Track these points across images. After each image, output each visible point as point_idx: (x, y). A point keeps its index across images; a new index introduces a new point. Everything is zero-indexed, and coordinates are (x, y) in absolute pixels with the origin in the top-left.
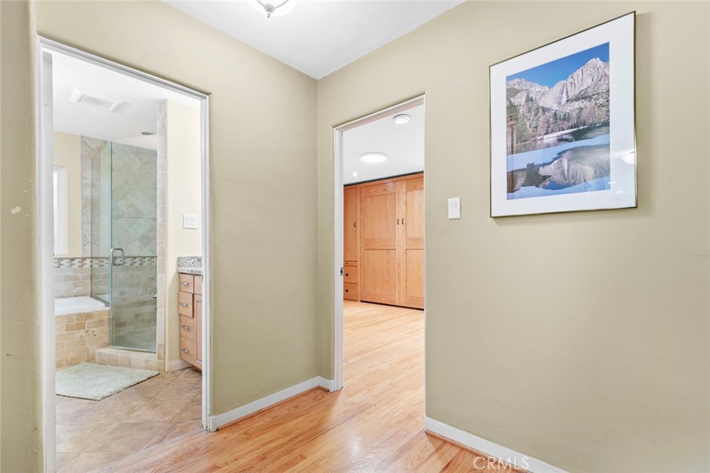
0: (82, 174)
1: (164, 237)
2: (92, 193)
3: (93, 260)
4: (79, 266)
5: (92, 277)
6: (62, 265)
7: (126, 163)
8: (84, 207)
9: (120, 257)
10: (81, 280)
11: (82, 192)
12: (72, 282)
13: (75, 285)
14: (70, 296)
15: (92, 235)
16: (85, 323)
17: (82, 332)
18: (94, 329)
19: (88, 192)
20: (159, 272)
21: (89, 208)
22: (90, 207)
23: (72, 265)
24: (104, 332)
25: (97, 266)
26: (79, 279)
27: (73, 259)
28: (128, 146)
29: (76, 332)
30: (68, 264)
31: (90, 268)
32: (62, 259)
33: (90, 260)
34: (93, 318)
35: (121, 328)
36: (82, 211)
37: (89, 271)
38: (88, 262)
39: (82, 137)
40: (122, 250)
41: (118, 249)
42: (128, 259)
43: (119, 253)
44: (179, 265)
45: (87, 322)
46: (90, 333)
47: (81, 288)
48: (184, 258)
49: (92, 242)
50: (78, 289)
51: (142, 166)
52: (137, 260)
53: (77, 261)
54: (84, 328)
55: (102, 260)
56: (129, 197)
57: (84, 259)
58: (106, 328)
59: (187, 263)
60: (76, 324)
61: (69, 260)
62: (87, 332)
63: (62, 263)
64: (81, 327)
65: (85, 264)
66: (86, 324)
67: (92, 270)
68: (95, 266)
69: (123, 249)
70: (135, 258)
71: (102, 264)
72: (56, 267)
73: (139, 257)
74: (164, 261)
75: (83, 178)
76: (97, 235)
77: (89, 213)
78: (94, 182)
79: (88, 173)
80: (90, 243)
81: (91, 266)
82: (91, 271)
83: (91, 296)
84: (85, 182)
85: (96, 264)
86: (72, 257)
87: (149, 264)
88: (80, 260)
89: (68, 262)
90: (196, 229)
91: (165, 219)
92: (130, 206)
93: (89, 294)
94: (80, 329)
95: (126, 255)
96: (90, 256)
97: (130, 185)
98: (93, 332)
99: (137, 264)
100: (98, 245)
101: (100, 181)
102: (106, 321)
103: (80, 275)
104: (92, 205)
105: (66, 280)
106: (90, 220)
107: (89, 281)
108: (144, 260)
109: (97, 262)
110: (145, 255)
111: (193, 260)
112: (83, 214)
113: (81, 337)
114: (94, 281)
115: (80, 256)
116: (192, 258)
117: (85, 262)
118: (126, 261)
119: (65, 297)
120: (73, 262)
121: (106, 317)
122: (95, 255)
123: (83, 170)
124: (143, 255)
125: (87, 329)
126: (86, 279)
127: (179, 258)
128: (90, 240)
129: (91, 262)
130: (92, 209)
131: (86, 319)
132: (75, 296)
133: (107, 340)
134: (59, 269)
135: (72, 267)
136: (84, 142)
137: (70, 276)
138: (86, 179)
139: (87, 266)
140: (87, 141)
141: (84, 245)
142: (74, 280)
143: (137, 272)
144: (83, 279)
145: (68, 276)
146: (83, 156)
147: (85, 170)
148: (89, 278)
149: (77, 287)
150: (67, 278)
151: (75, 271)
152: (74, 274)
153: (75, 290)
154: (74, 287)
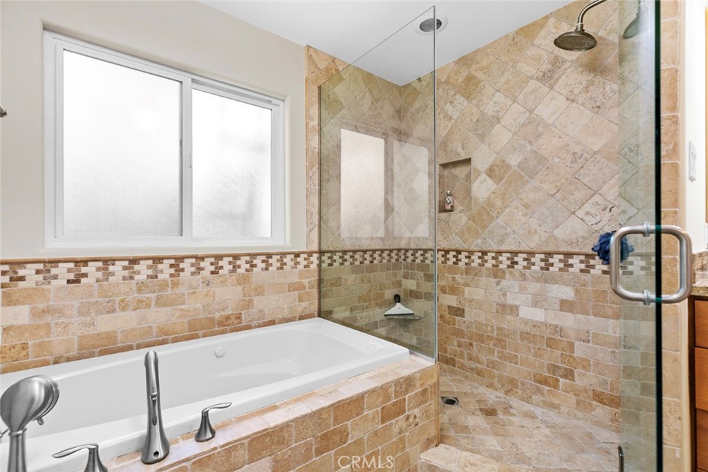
2: (320, 144)
4: (305, 266)
5: (320, 285)
6: (286, 264)
7: (356, 97)
8: (311, 167)
10: (307, 290)
11: (307, 141)
12: (297, 293)
13: (301, 299)
16: (405, 399)
17: (401, 420)
18: (416, 411)
19: (315, 142)
21: (316, 169)
22: (317, 166)
24: (426, 416)
26: (304, 287)
27: (298, 255)
29: (394, 421)
30: (293, 263)
31: (317, 269)
32: (285, 254)
33: (317, 255)
34: (415, 386)
36: (307, 174)
37: (317, 274)
38: (314, 258)
39: (309, 47)
42: (358, 253)
45: (408, 396)
46: (411, 421)
47: (307, 303)
49: (319, 225)
50: (303, 305)
51: (372, 103)
52: (367, 255)
53: (302, 257)
54: (404, 410)
57: (310, 254)
58: (430, 405)
60: (394, 404)
62: (408, 418)
63: (285, 261)
64: (400, 409)
65: (312, 262)
66: (407, 402)
67: (319, 272)
70: (365, 251)
72: (278, 268)
73: (368, 250)
75: (308, 118)
77: (316, 176)
78: (322, 125)
79: (315, 110)
80: (317, 228)
81: (318, 265)
82: (319, 275)
83: (320, 315)
84: (311, 124)
86: (296, 250)
87: (380, 262)
89: (292, 260)
93: (316, 313)
94: (399, 414)
96: (312, 249)
98: (415, 417)
99: (367, 262)
102: (429, 389)
103: (306, 281)
104: (320, 164)
105: (289, 291)
106: (317, 188)
107: (316, 291)
110: (376, 248)
112: (309, 178)
113: (401, 431)
114: (323, 290)
115: (306, 247)
117: (311, 259)
118: (355, 257)
120: (298, 259)
125: (407, 412)
126: (312, 287)
128: (317, 223)
129: (318, 259)
131: (408, 393)
132: (301, 318)
134: (281, 271)
135: (296, 268)
136: (310, 57)
137: (295, 283)
138: (312, 120)
139: (314, 266)
140: (313, 54)
141: (310, 231)
142: (298, 289)
143: (368, 275)
144: (309, 288)
145: (292, 283)
146: (310, 81)
147: (312, 104)
148: (316, 287)
149: (302, 301)
150: (293, 287)
151: (301, 275)
152: (299, 280)
153: (301, 308)
154: (299, 302)
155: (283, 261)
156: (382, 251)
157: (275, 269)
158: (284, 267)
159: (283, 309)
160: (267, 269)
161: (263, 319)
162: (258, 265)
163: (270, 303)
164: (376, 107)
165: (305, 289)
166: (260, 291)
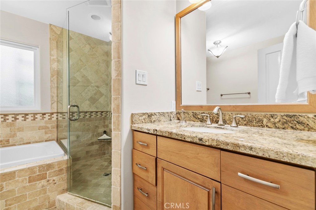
0: (50, 52)
1: (120, 92)
2: (58, 66)
3: (58, 114)
4: (49, 119)
5: (57, 127)
6: (37, 118)
7: (80, 46)
8: (52, 76)
9: (76, 112)
10: (50, 129)
11: (51, 65)
13: (46, 133)
14: (42, 141)
15: (57, 96)
16: (46, 173)
17: (44, 182)
18: (54, 178)
19: (55, 66)
20: (114, 129)
21: (55, 77)
23: (43, 118)
24: (62, 180)
25: (61, 118)
26: (49, 128)
27: (44, 114)
28: (81, 35)
29: (38, 182)
30: (41, 118)
32: (36, 114)
33: (56, 114)
34: (54, 168)
35: (77, 162)
36: (51, 79)
37: (56, 122)
38: (55, 115)
39: (50, 25)
40: (77, 106)
41: (74, 106)
42: (82, 113)
43: (75, 109)
44: (132, 122)
45: (48, 172)
46: (51, 182)
47: (50, 135)
48: (137, 114)
49: (57, 101)
50: (48, 135)
51: (90, 49)
52: (87, 114)
53: (47, 115)
54: (46, 178)
55: (64, 114)
56: (82, 70)
57: (52, 114)
58: (65, 175)
59: (139, 120)
60: (38, 175)
61: (41, 115)
62: (48, 181)
63: (36, 116)
64: (43, 177)
65: (53, 117)
66: (48, 174)
67: (57, 121)
68: (60, 119)
69: (79, 106)
70: (86, 112)
71: (64, 117)
72: (32, 120)
73: (88, 112)
74: (119, 117)
75: (51, 55)
76: (61, 96)
77: (56, 80)
78: (59, 58)
79: (54, 52)
80: (56, 102)
81: (57, 119)
82: (57, 123)
83: (57, 141)
84: (52, 58)
85: (61, 117)
86: (43, 112)
87: (95, 117)
88: (49, 114)
89: (41, 116)
90: (146, 85)
91: (120, 74)
92: (83, 77)
93: (56, 139)
94: (42, 179)
95: (80, 110)
96: (56, 111)
97: (83, 62)
98: (54, 180)
99: (87, 117)
100: (62, 104)
101: (63, 57)
102: (65, 169)
103: (49, 125)
104: (58, 75)
105: (39, 129)
106: (56, 85)
107: (55, 130)
108: (92, 114)
109: (61, 115)
110: (93, 111)
111: (144, 117)
112: (52, 81)
113: (43, 186)
114: (59, 129)
115: (50, 111)
116: (144, 114)
117: (53, 116)
118: (80, 115)
119: (39, 142)
120: (45, 116)
121: (64, 166)
122: (59, 111)
123: (51, 49)
124: (91, 110)
125: (48, 179)
126: (54, 128)
127: (132, 114)
128: (56, 100)
129: (57, 116)
130: (57, 77)
131: (48, 170)
132: (46, 141)
133: (65, 186)
134: (34, 121)
135: (43, 120)
136: (51, 29)
137: (42, 126)
138: (53, 56)
139: (54, 119)
140: (54, 28)
141: (52, 104)
142: (45, 129)
143: (88, 122)
144: (51, 128)
145: (41, 126)
146: (51, 39)
147: (53, 49)
148: (56, 128)
149: (47, 134)
150: (40, 128)
151: (46, 122)
152: (45, 125)
153: (46, 137)
154: (45, 134)
155: (35, 117)
156: (97, 112)
157: (30, 120)
158: (36, 119)
159: (36, 137)
160: (25, 120)
161: (23, 142)
162: (19, 119)
163: (27, 135)
164: (93, 51)
165: (49, 129)
166: (21, 129)
